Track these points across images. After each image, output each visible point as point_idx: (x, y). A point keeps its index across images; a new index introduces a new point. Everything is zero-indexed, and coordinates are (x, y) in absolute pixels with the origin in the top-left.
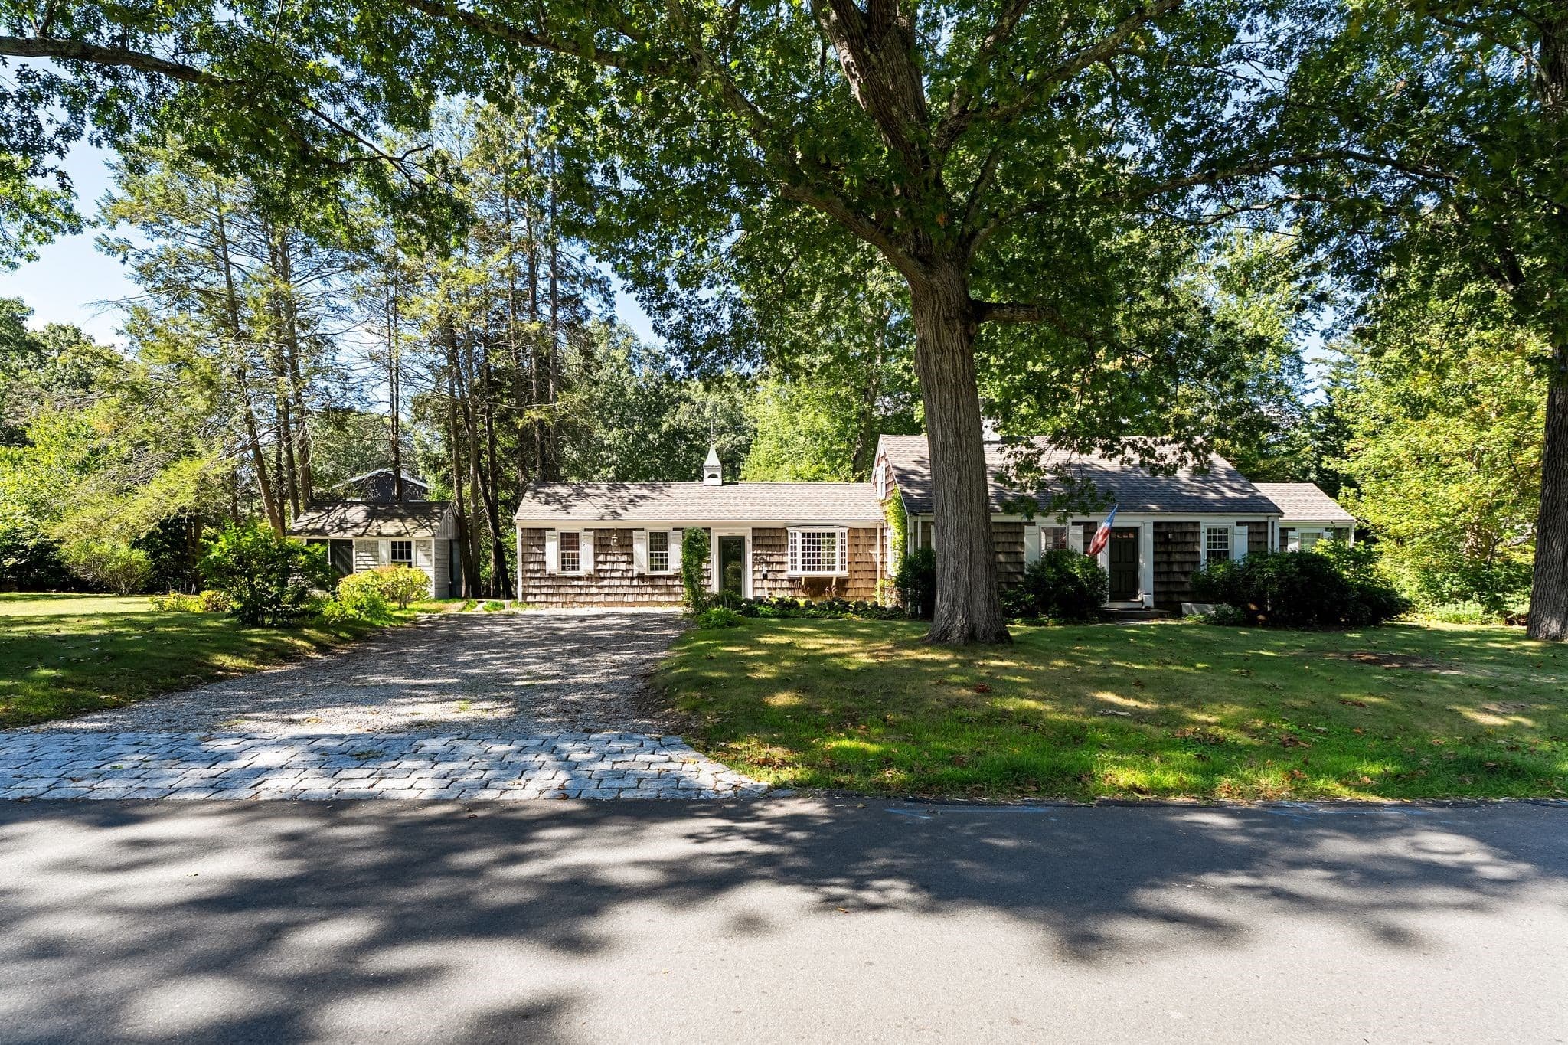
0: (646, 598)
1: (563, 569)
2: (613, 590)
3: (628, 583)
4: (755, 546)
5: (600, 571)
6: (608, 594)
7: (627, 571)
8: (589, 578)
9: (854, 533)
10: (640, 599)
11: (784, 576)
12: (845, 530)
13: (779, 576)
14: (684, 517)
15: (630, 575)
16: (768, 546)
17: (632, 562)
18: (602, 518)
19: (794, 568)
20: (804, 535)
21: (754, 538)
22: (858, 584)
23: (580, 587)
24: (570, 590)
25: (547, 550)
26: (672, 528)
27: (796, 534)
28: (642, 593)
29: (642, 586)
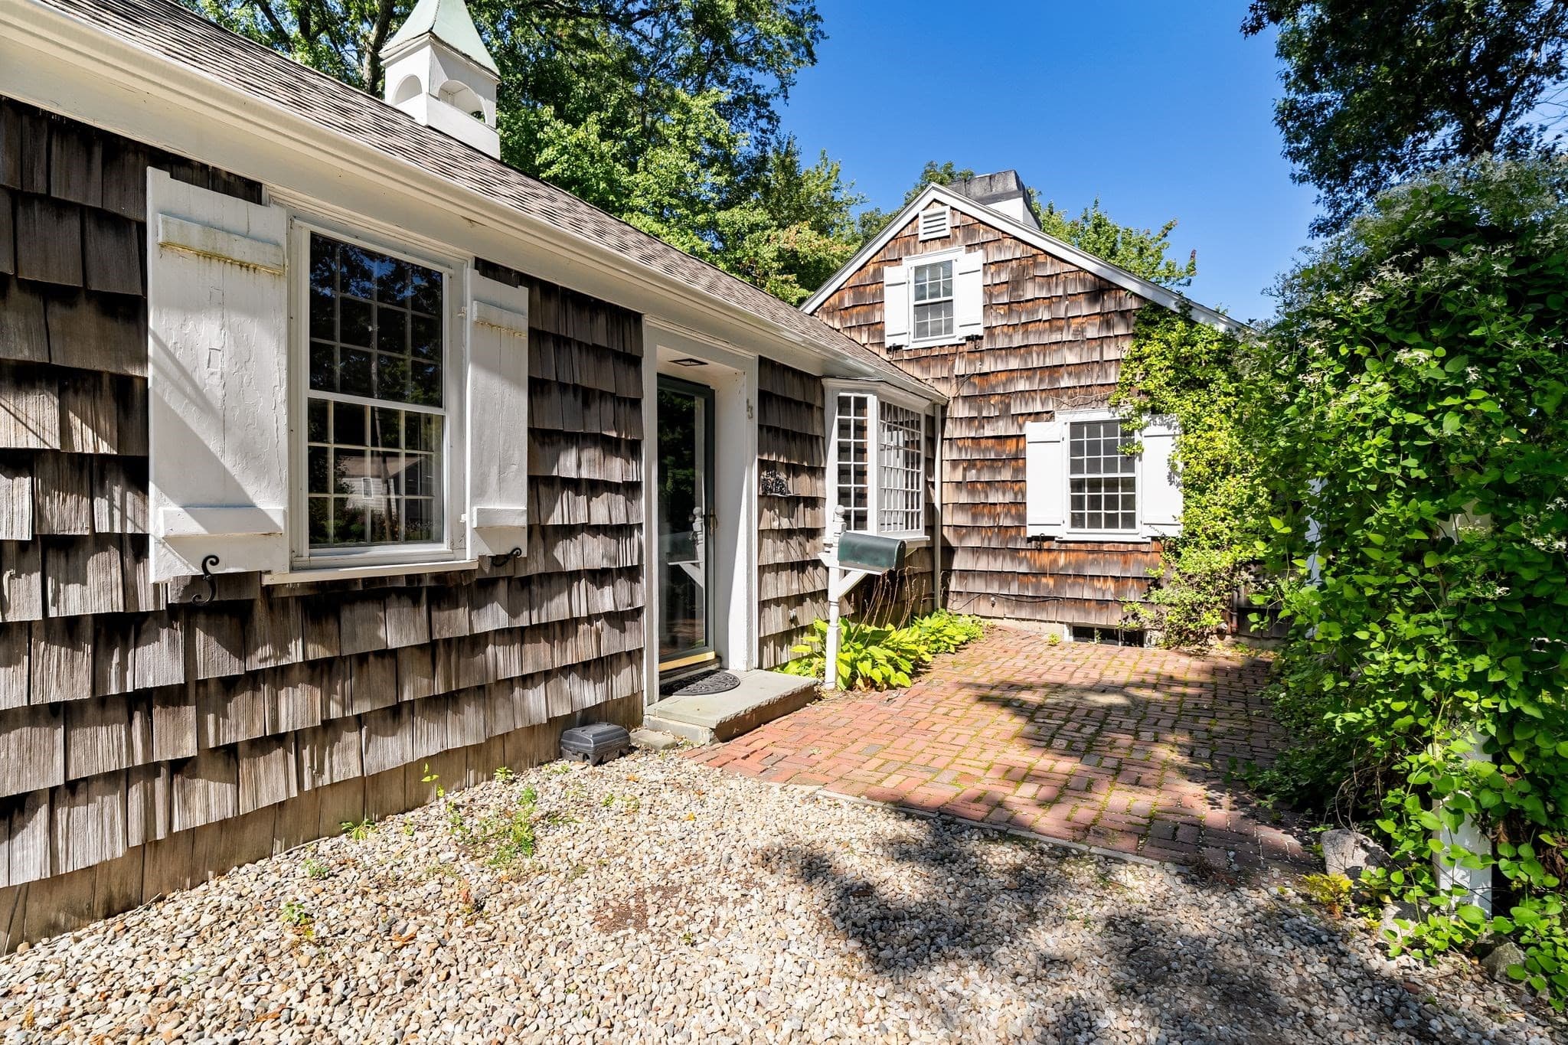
0: (270, 784)
3: (63, 677)
7: (56, 552)
15: (91, 595)
17: (131, 466)
26: (470, 255)
27: (861, 404)
28: (230, 753)
29: (230, 686)
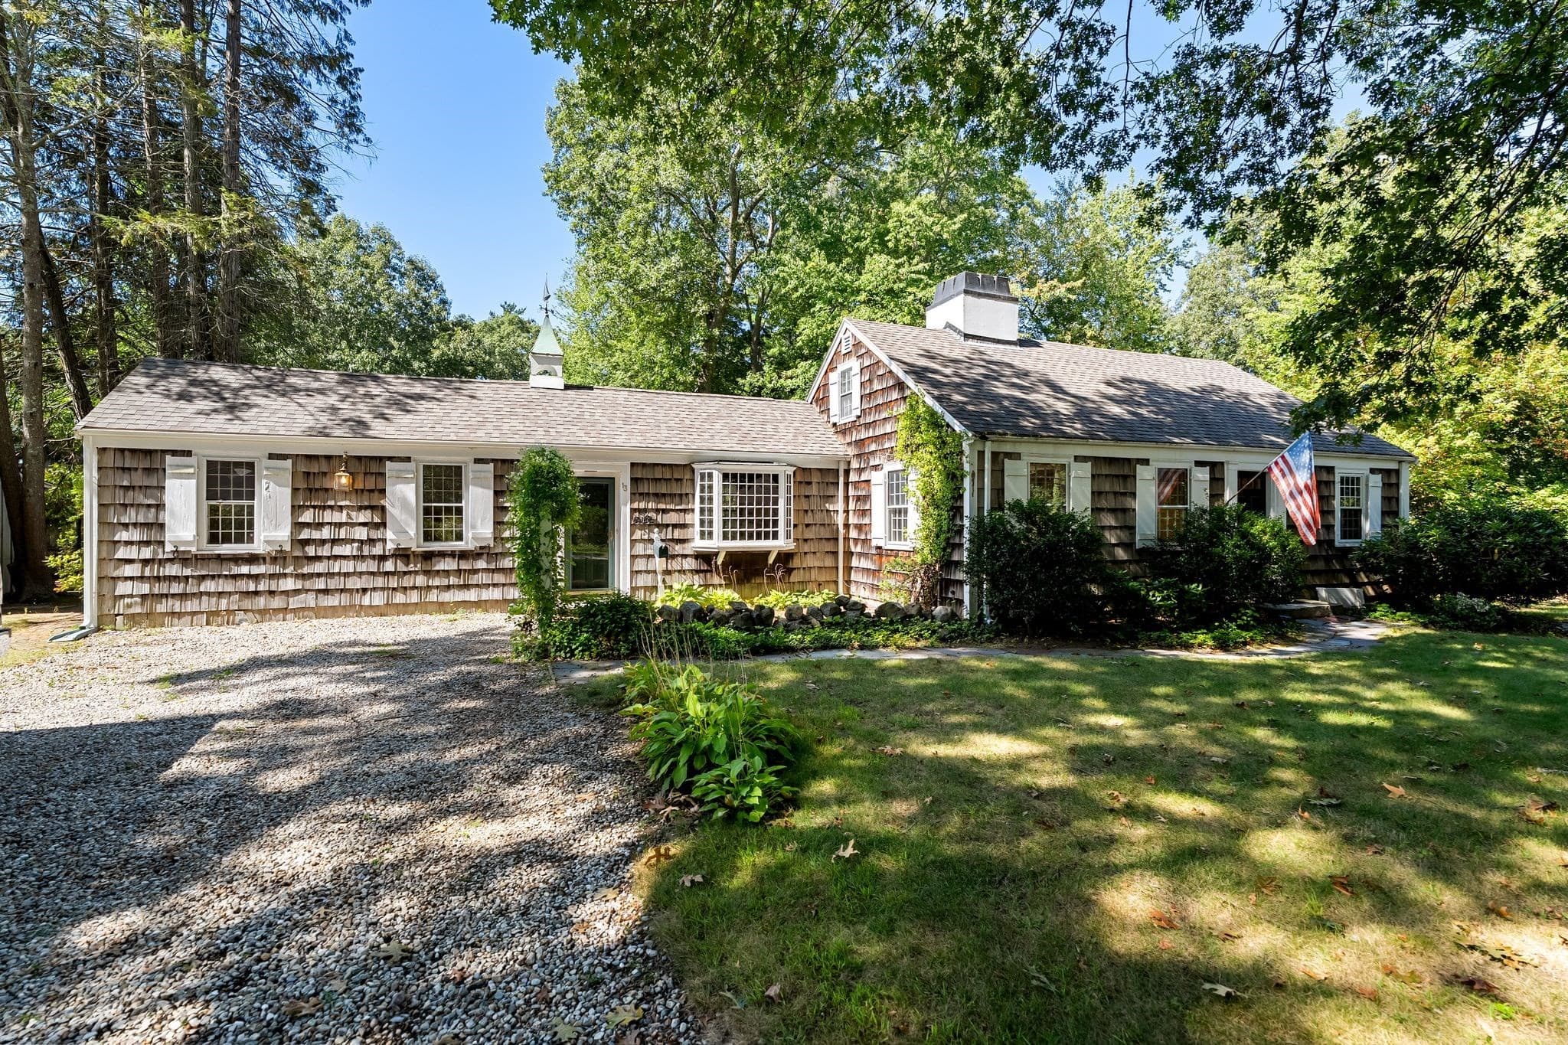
0: (414, 597)
1: (213, 539)
2: (333, 584)
3: (373, 566)
4: (635, 495)
5: (306, 542)
6: (326, 591)
7: (371, 541)
8: (279, 558)
9: (804, 476)
10: (399, 598)
11: (688, 549)
12: (790, 470)
13: (678, 549)
14: (496, 437)
15: (377, 550)
16: (658, 497)
17: (384, 525)
18: (324, 433)
19: (707, 535)
20: (725, 476)
21: (635, 480)
22: (810, 562)
23: (256, 578)
24: (229, 586)
25: (168, 498)
26: (472, 459)
27: (710, 475)
28: (405, 588)
29: (405, 573)
